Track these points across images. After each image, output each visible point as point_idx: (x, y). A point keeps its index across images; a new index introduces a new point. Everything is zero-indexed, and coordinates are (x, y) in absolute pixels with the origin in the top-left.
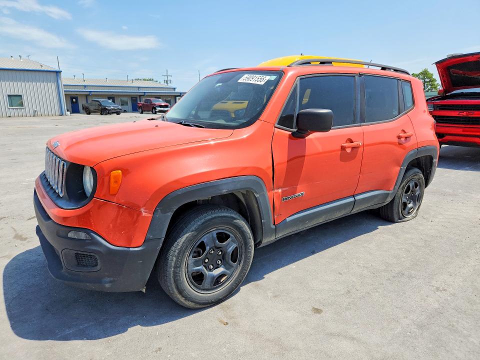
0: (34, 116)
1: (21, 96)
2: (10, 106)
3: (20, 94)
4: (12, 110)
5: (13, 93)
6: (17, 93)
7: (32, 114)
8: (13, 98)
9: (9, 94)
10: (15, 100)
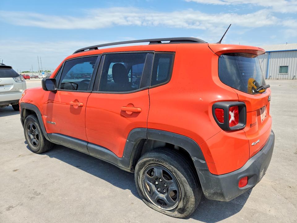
0: (293, 79)
1: (288, 66)
2: (279, 73)
3: (287, 65)
4: (280, 75)
5: (283, 65)
6: (285, 65)
7: (292, 78)
8: (283, 68)
9: (281, 65)
10: (284, 69)
